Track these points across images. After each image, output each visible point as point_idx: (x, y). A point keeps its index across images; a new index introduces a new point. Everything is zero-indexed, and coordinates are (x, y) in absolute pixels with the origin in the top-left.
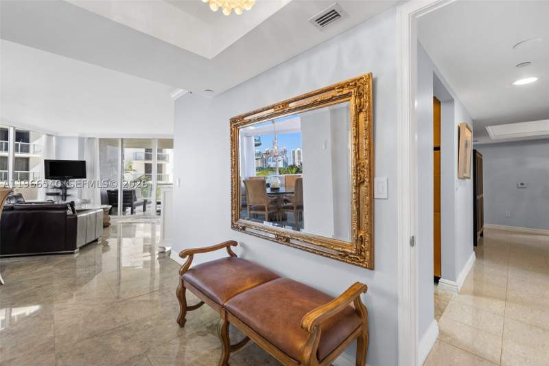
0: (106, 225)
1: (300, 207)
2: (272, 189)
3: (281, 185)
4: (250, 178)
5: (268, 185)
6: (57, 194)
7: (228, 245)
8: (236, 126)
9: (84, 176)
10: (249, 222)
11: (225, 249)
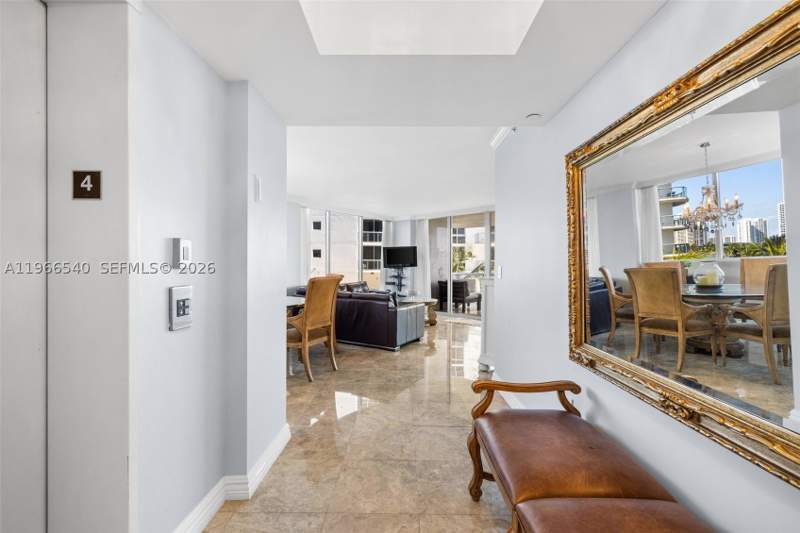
0: (432, 323)
1: (782, 334)
2: (701, 288)
3: (728, 280)
4: (647, 264)
5: (690, 280)
6: (394, 284)
7: (562, 388)
8: (577, 165)
9: (414, 264)
10: (602, 353)
11: (555, 394)
